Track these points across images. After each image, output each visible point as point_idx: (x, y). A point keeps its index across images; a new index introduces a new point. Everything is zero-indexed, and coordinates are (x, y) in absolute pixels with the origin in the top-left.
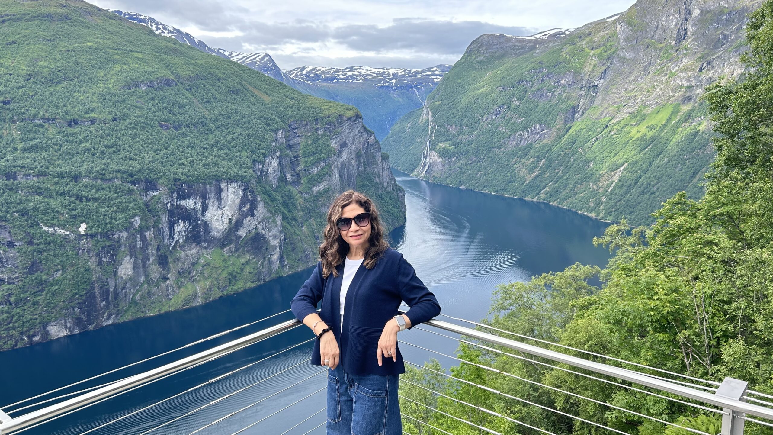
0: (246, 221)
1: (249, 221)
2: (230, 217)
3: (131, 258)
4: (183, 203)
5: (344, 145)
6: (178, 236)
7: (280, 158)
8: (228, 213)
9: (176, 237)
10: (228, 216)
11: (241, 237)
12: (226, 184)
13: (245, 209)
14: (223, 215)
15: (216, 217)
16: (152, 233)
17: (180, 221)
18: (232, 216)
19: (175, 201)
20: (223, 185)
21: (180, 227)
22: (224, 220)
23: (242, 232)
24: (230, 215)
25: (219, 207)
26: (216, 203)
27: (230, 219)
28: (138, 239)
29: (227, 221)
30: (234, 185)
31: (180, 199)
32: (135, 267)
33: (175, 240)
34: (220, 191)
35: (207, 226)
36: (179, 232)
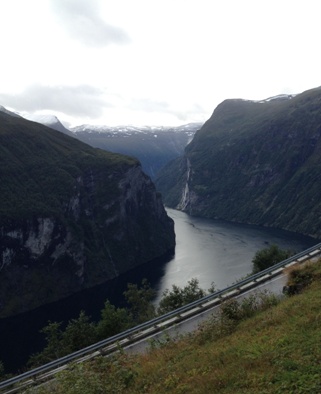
0: (57, 247)
1: (60, 247)
2: (45, 244)
4: (9, 234)
5: (128, 186)
7: (80, 198)
8: (44, 242)
9: (4, 261)
11: (54, 259)
13: (56, 238)
14: (40, 243)
15: (34, 245)
17: (7, 249)
18: (47, 244)
19: (3, 233)
20: (40, 220)
21: (7, 253)
22: (41, 247)
23: (55, 256)
25: (36, 237)
26: (34, 234)
27: (45, 246)
29: (43, 248)
30: (48, 219)
31: (7, 232)
33: (4, 263)
34: (36, 224)
35: (27, 251)
36: (6, 258)
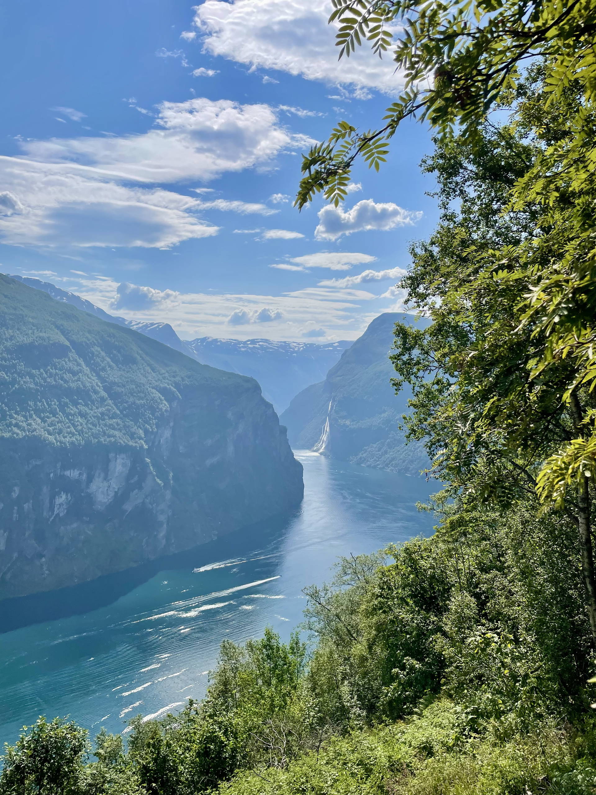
0: (132, 495)
1: (136, 494)
2: (116, 490)
5: (241, 417)
6: (58, 509)
7: (173, 429)
8: (114, 486)
9: (56, 511)
10: (114, 488)
11: (125, 511)
13: (132, 481)
14: (109, 487)
15: (101, 489)
16: (30, 505)
17: (62, 493)
18: (118, 489)
19: (59, 471)
20: (112, 455)
21: (62, 499)
22: (110, 492)
24: (116, 487)
25: (105, 479)
26: (102, 475)
27: (115, 492)
28: (15, 511)
29: (112, 494)
30: (123, 456)
31: (64, 470)
32: (9, 541)
33: (55, 513)
34: (106, 461)
35: (90, 499)
36: (60, 504)
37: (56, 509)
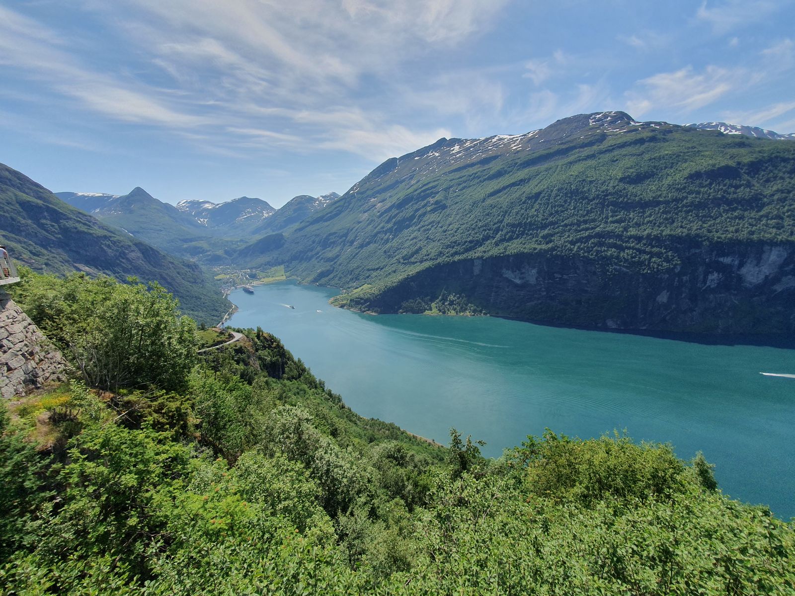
0: (785, 279)
1: (789, 279)
2: (767, 274)
3: (668, 292)
4: (721, 259)
6: (710, 282)
8: (766, 271)
9: (708, 283)
10: (765, 273)
11: (776, 291)
12: (769, 248)
13: (786, 269)
14: (760, 271)
15: (751, 273)
16: (688, 278)
17: (715, 272)
18: (770, 274)
19: (714, 258)
20: (766, 248)
21: (714, 278)
22: (760, 276)
23: (778, 288)
24: (768, 272)
25: (757, 265)
26: (755, 262)
27: (766, 276)
28: (676, 280)
29: (762, 277)
30: (778, 248)
31: (719, 257)
32: (670, 298)
33: (707, 285)
34: (761, 252)
35: (740, 279)
36: (712, 280)
37: (708, 282)
